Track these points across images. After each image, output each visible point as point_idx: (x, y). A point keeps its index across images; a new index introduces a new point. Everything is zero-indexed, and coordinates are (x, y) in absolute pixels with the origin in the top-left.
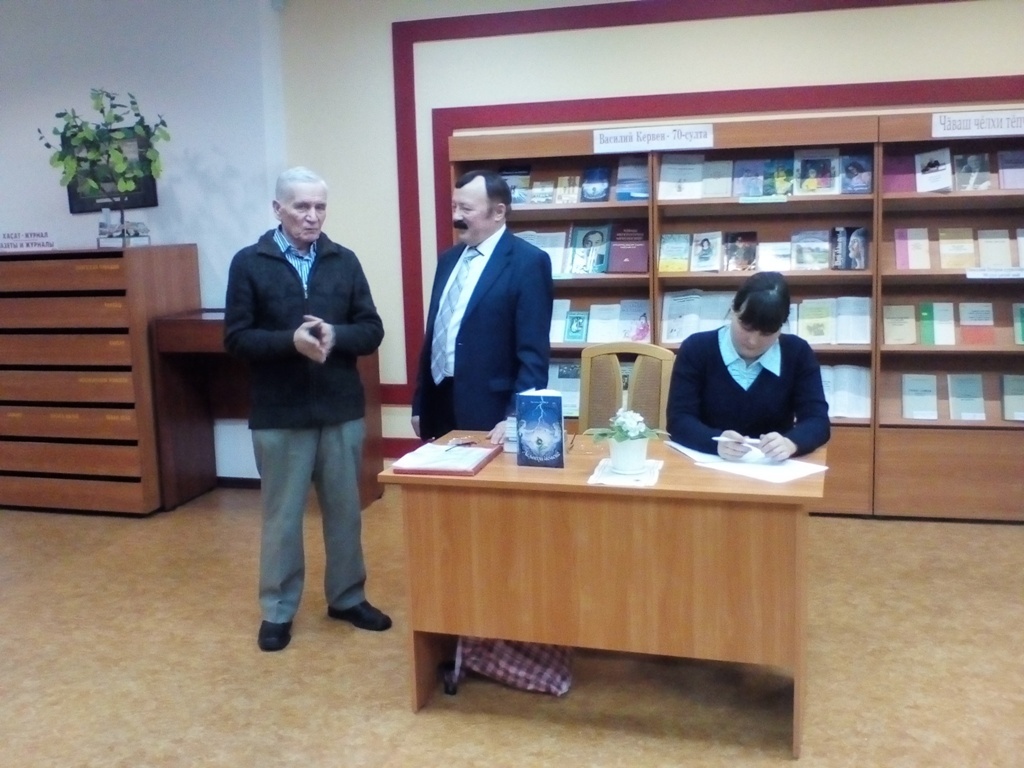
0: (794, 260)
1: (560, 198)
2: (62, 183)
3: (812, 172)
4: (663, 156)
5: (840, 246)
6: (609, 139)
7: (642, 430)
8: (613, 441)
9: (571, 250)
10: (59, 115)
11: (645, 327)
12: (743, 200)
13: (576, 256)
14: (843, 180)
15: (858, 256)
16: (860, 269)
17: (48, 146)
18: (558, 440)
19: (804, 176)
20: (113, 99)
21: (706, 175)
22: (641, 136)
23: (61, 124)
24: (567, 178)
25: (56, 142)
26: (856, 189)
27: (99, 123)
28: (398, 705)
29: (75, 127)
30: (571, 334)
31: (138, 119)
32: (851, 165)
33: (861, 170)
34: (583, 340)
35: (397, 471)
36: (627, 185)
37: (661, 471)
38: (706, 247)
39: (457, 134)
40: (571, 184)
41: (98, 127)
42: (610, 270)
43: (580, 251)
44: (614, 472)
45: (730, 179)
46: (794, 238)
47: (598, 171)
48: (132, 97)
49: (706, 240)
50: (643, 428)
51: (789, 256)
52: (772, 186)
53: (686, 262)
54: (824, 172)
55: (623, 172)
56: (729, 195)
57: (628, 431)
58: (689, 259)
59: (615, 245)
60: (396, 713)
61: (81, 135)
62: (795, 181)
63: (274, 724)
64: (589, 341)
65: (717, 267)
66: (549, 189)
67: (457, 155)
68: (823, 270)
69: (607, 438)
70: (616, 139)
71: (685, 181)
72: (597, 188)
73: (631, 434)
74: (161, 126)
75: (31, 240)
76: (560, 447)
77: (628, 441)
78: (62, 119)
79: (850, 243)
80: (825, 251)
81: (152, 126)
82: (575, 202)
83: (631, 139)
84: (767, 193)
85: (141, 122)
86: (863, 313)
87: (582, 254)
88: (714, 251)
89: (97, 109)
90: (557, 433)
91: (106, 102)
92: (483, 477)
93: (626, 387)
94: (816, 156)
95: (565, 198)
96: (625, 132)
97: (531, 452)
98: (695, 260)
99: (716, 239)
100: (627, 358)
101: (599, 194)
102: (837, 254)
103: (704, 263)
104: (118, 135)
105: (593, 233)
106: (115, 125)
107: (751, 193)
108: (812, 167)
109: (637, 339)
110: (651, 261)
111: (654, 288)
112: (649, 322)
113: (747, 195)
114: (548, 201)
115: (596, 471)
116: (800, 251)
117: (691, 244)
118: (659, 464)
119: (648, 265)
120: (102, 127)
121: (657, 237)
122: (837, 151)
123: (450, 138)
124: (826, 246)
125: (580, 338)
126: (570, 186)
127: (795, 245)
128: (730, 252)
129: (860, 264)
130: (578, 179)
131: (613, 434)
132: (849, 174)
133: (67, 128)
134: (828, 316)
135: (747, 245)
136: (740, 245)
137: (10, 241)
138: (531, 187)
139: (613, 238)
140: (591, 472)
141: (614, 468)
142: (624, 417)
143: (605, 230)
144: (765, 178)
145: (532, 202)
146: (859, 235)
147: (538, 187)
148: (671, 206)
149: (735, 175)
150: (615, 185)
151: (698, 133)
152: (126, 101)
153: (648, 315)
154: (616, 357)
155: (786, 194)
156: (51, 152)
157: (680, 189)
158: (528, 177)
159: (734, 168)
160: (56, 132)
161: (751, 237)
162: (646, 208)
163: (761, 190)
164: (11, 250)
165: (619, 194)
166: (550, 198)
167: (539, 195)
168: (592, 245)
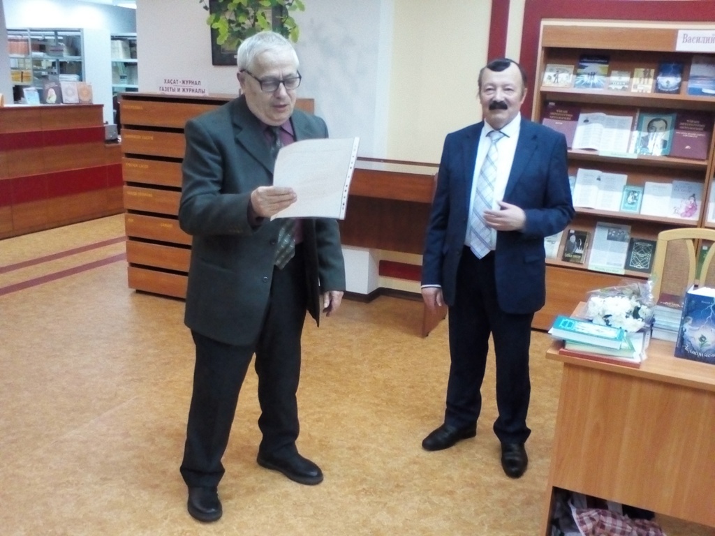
1: (636, 87)
6: (692, 39)
11: (694, 207)
24: (643, 70)
30: (627, 205)
36: (699, 82)
39: (545, 23)
40: (647, 75)
42: (673, 154)
47: (672, 66)
55: (695, 69)
59: (678, 133)
64: (643, 213)
66: (626, 78)
67: (549, 42)
70: (698, 40)
72: (670, 81)
75: (186, 86)
82: (649, 92)
95: (640, 88)
101: (671, 88)
105: (658, 120)
109: (686, 216)
110: (711, 151)
111: (710, 174)
112: (699, 203)
114: (625, 89)
119: (708, 154)
125: (635, 209)
126: (645, 77)
130: (653, 71)
137: (169, 85)
138: (609, 75)
139: (676, 126)
145: (609, 88)
147: (615, 75)
150: (687, 81)
153: (696, 196)
154: (692, 242)
158: (607, 66)
164: (170, 93)
165: (690, 89)
166: (626, 86)
167: (616, 83)
168: (655, 131)
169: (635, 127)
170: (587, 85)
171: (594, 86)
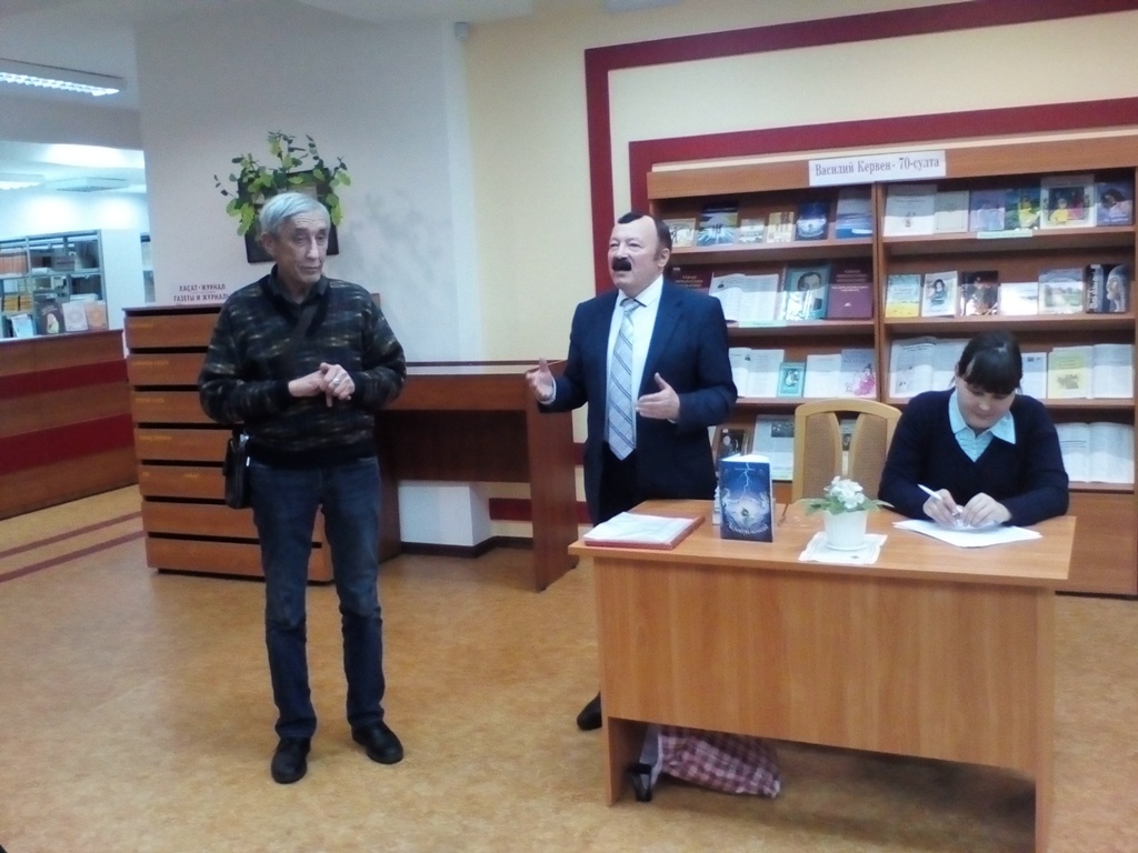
0: (1042, 303)
1: (772, 236)
2: (239, 232)
3: (1062, 203)
4: (889, 188)
5: (1096, 286)
6: (826, 169)
7: (861, 502)
8: (827, 512)
9: (784, 294)
10: (236, 161)
11: (870, 380)
12: (981, 235)
13: (790, 301)
14: (1099, 210)
15: (1118, 298)
16: (1119, 312)
17: (225, 193)
18: (765, 511)
19: (1053, 206)
20: (290, 142)
21: (938, 209)
22: (863, 165)
23: (237, 170)
24: (780, 214)
25: (233, 188)
26: (1115, 221)
27: (276, 168)
28: (590, 798)
29: (251, 172)
30: (785, 388)
31: (316, 162)
32: (1107, 193)
33: (1120, 198)
34: (799, 395)
35: (589, 543)
36: (848, 221)
37: (882, 547)
38: (939, 289)
39: (657, 169)
40: (785, 221)
41: (275, 172)
42: (830, 315)
43: (796, 295)
44: (829, 548)
45: (966, 212)
46: (1042, 277)
47: (814, 205)
48: (311, 139)
49: (940, 281)
50: (862, 499)
51: (1037, 298)
52: (1016, 219)
53: (917, 305)
54: (1076, 201)
55: (843, 206)
56: (965, 230)
57: (844, 503)
58: (921, 303)
59: (834, 287)
60: (590, 806)
61: (257, 181)
62: (1041, 213)
63: (459, 813)
64: (805, 396)
65: (952, 311)
66: (759, 227)
67: (656, 192)
68: (1076, 314)
69: (820, 511)
70: (834, 170)
71: (914, 214)
72: (813, 224)
73: (849, 506)
74: (341, 169)
75: (208, 292)
76: (768, 519)
77: (845, 514)
78: (239, 164)
79: (1108, 283)
80: (1078, 292)
81: (331, 169)
82: (789, 240)
83: (851, 169)
84: (1009, 227)
85: (320, 165)
86: (1124, 363)
87: (798, 299)
88: (949, 293)
89: (274, 153)
90: (765, 504)
91: (284, 146)
92: (683, 551)
93: (846, 448)
94: (1067, 183)
95: (777, 237)
96: (845, 162)
97: (736, 524)
98: (926, 303)
99: (952, 279)
100: (847, 416)
101: (816, 232)
102: (1092, 295)
103: (937, 307)
104: (296, 180)
105: (811, 274)
106: (293, 170)
107: (991, 226)
108: (1062, 196)
109: (861, 393)
110: (876, 307)
111: (880, 336)
112: (874, 374)
113: (986, 230)
114: (758, 241)
115: (809, 546)
116: (1049, 292)
117: (922, 285)
118: (882, 539)
119: (873, 311)
120: (279, 172)
121: (882, 277)
122: (1091, 178)
123: (648, 174)
124: (1080, 286)
125: (796, 392)
126: (782, 223)
127: (1043, 286)
128: (967, 295)
129: (1119, 306)
130: (792, 214)
131: (827, 506)
132: (1106, 203)
133: (244, 173)
134: (1081, 366)
135: (987, 286)
136: (979, 286)
137: (186, 293)
138: (739, 225)
139: (832, 280)
140: (804, 548)
141: (829, 543)
142: (840, 487)
143: (824, 272)
144: (1007, 210)
145: (741, 242)
146: (1118, 273)
147: (747, 225)
148: (898, 243)
149: (972, 206)
150: (834, 221)
151: (927, 160)
152: (305, 144)
153: (873, 367)
154: (834, 415)
155: (1031, 227)
156: (229, 199)
157: (908, 224)
158: (736, 214)
159: (970, 199)
160: (232, 178)
161: (992, 278)
162: (870, 246)
163: (1002, 224)
164: (187, 303)
165: (839, 231)
166: (760, 237)
167: (748, 235)
168: (808, 288)
169: (782, 287)
170: (712, 241)
171: (721, 241)
